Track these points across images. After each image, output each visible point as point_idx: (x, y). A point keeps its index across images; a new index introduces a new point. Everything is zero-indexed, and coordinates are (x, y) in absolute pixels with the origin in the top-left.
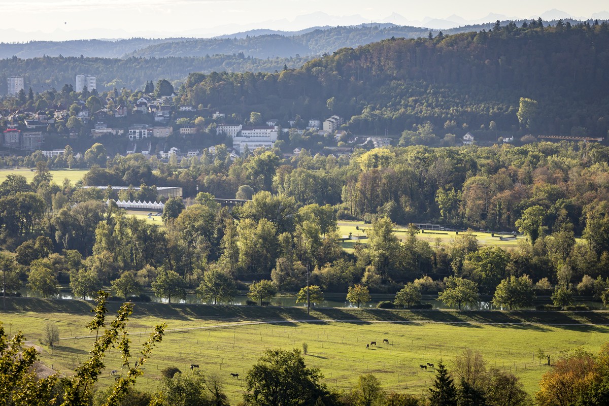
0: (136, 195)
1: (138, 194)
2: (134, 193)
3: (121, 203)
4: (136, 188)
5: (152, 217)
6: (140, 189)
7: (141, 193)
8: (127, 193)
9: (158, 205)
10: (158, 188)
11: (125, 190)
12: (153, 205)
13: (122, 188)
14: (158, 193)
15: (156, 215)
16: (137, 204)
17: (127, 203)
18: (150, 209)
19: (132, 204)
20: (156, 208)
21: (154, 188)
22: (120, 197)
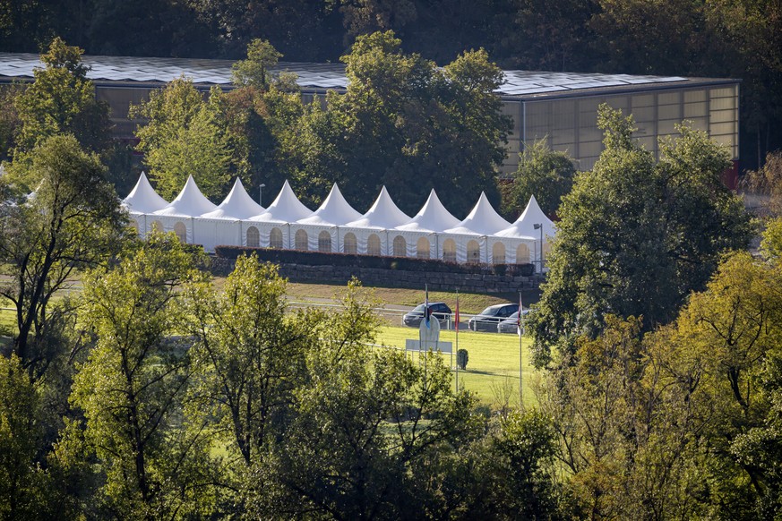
0: (302, 137)
1: (322, 132)
2: (292, 116)
3: (166, 210)
4: (306, 80)
5: (446, 335)
6: (347, 81)
7: (348, 122)
8: (224, 121)
9: (508, 231)
10: (514, 84)
11: (204, 89)
12: (457, 228)
13: (176, 75)
14: (506, 125)
15: (487, 327)
16: (310, 219)
17: (214, 213)
18: (434, 266)
19: (262, 216)
20: (487, 258)
21: (470, 72)
22: (154, 157)
